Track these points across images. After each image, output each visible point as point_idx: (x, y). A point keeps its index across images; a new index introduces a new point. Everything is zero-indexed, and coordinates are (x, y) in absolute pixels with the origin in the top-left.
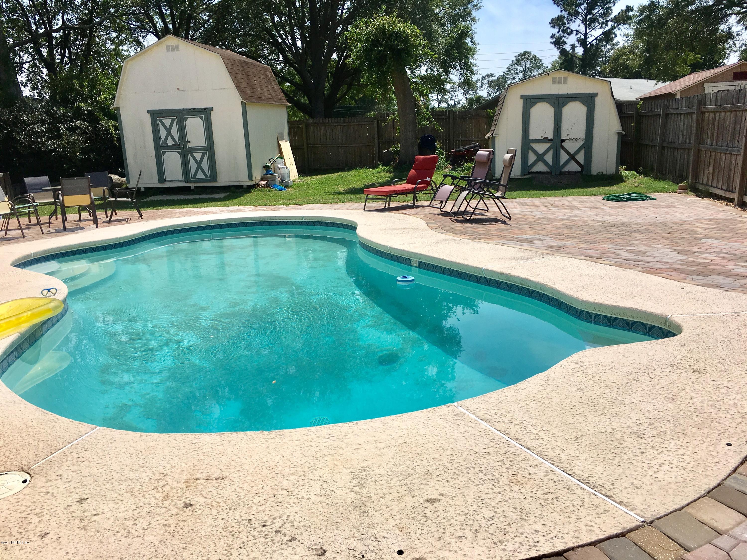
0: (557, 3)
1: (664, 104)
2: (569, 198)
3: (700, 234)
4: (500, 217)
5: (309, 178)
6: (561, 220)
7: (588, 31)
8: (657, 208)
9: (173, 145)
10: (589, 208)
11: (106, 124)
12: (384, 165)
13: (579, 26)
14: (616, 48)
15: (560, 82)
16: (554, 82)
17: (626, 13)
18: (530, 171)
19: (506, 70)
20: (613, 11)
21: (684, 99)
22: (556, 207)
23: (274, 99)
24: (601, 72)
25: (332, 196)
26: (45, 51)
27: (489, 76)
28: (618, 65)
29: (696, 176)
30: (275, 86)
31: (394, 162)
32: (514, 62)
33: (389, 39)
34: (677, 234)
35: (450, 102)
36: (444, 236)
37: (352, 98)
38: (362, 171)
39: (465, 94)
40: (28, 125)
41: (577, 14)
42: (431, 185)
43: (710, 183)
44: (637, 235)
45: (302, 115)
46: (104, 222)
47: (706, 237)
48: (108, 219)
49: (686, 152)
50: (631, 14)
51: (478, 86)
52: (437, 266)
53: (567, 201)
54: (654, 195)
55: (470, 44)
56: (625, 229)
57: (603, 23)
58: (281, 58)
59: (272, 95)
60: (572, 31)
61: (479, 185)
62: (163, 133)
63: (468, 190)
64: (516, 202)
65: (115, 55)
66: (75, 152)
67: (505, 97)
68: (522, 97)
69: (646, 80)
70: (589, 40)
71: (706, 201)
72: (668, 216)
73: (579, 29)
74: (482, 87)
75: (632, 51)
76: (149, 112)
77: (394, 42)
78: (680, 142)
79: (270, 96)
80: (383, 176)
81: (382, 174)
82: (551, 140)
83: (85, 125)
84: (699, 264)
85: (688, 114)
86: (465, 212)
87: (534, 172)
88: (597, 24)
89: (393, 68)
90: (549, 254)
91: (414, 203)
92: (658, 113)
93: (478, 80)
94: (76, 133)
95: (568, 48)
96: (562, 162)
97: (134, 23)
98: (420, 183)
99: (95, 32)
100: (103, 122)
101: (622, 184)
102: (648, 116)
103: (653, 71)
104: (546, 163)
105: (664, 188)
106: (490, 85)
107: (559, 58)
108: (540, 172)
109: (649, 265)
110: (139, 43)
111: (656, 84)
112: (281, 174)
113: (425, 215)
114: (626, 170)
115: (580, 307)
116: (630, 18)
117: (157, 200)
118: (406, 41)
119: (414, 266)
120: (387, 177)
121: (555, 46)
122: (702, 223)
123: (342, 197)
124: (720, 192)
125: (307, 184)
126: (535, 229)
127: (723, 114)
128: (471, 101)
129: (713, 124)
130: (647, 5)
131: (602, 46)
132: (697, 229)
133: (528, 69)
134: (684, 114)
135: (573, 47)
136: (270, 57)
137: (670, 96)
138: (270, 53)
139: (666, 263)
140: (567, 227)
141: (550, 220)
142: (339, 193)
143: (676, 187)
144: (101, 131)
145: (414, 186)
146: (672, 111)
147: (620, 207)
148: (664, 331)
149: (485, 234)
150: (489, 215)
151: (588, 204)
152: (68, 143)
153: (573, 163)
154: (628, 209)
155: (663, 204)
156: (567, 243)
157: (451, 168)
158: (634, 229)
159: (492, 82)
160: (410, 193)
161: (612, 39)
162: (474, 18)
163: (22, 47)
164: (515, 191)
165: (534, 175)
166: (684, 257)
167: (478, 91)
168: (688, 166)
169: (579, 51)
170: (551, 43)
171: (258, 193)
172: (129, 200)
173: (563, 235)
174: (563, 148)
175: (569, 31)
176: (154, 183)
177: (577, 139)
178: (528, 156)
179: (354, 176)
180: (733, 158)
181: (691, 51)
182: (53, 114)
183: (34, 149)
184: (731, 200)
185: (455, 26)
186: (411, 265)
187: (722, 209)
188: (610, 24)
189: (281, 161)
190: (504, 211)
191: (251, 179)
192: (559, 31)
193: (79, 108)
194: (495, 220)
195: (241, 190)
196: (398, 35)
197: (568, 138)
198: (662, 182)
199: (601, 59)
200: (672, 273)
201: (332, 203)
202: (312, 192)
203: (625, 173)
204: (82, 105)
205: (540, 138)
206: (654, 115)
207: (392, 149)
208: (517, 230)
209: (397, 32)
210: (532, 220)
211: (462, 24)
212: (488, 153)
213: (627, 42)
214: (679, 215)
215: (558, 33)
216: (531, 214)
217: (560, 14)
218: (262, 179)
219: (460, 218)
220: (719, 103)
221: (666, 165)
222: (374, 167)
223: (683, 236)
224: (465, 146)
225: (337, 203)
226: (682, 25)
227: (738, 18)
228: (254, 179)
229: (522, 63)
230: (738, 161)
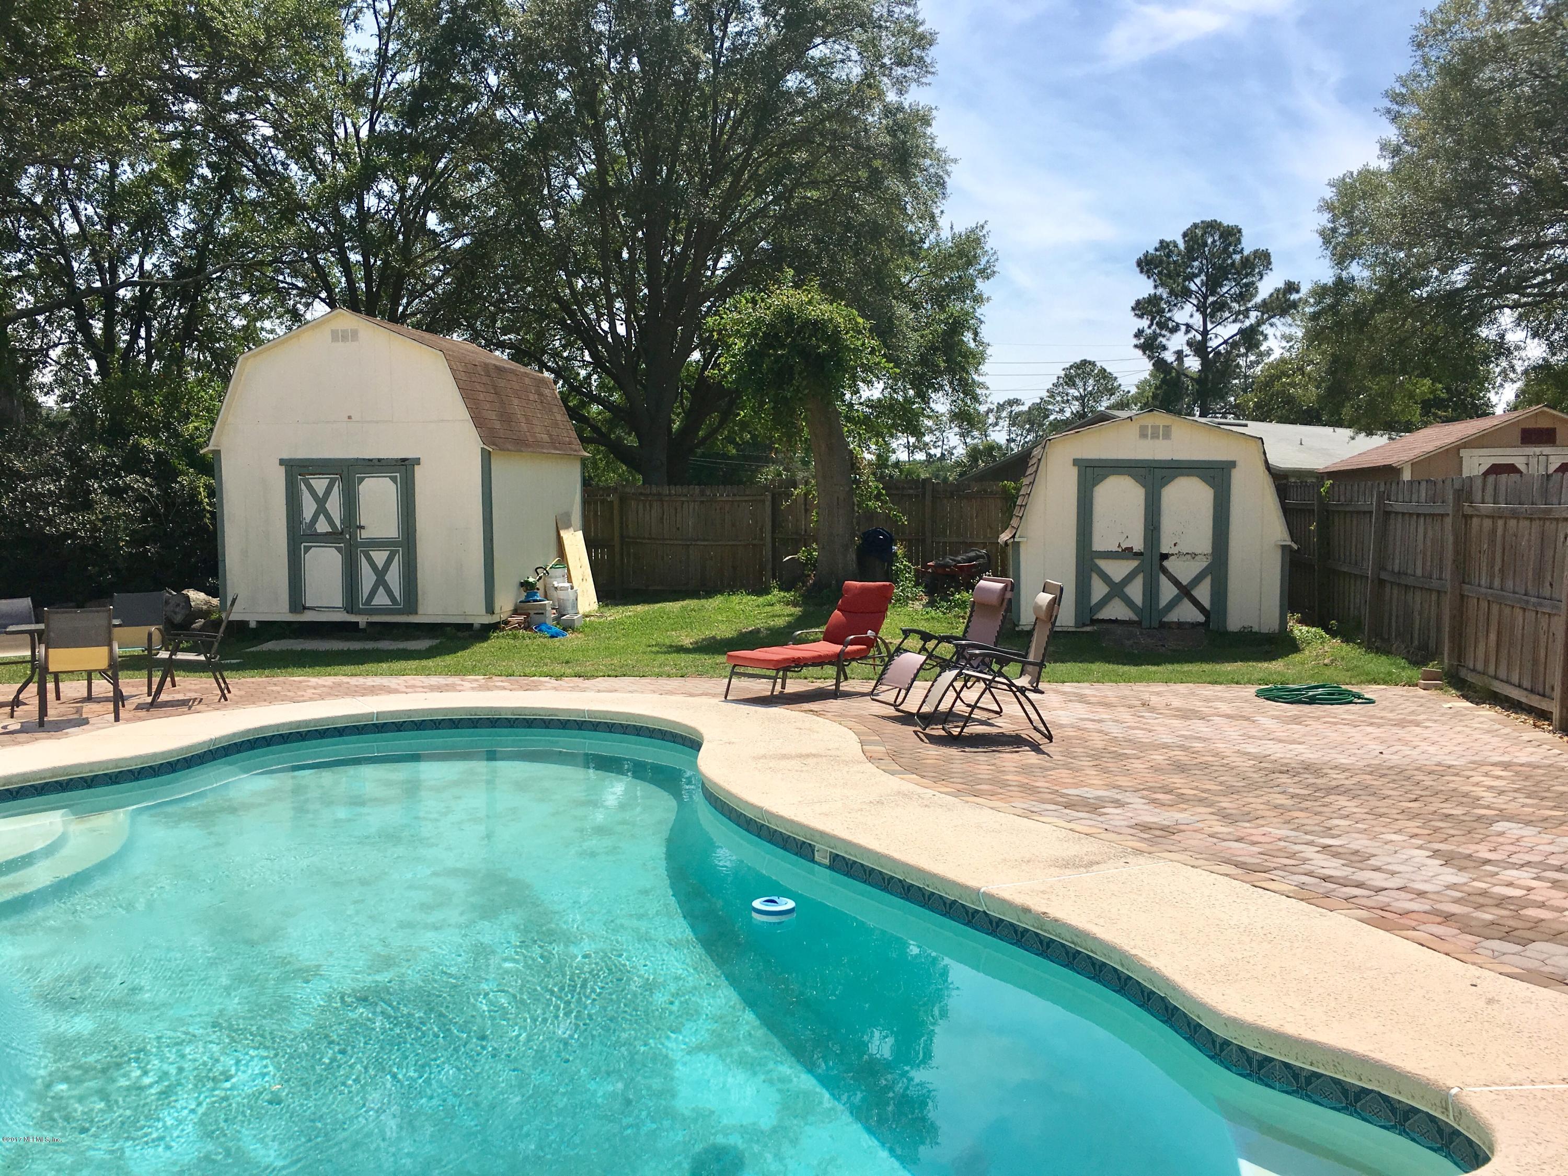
0: (1148, 272)
1: (1379, 493)
2: (1182, 688)
3: (1488, 807)
4: (1027, 732)
5: (620, 609)
6: (1166, 746)
7: (1209, 326)
8: (1379, 726)
9: (327, 534)
10: (1228, 716)
11: (191, 482)
12: (783, 588)
13: (1191, 316)
14: (1268, 360)
15: (1155, 436)
16: (1143, 435)
17: (1284, 295)
18: (1095, 617)
19: (1045, 394)
20: (1260, 290)
21: (1424, 484)
22: (1153, 710)
23: (555, 443)
24: (1237, 406)
25: (661, 658)
26: (97, 327)
27: (1011, 403)
28: (1273, 395)
29: (1459, 652)
30: (559, 417)
31: (804, 584)
32: (1061, 380)
33: (799, 333)
34: (1436, 805)
35: (932, 451)
36: (895, 783)
37: (730, 440)
38: (735, 599)
39: (962, 435)
40: (24, 479)
41: (1187, 293)
42: (878, 646)
43: (1491, 670)
44: (1342, 801)
45: (624, 468)
46: (139, 707)
47: (1504, 816)
48: (149, 699)
49: (1434, 596)
50: (1294, 297)
51: (990, 421)
52: (873, 869)
53: (1176, 694)
54: (1369, 691)
55: (972, 345)
56: (1311, 781)
57: (1238, 313)
58: (587, 358)
59: (550, 436)
60: (1178, 325)
61: (980, 658)
62: (309, 508)
63: (955, 667)
64: (1064, 693)
65: (245, 339)
66: (118, 540)
67: (1039, 460)
68: (1076, 462)
69: (1331, 429)
70: (1213, 344)
71: (1487, 714)
72: (1406, 750)
73: (1191, 321)
74: (996, 424)
75: (1298, 369)
76: (282, 462)
77: (810, 338)
78: (1419, 572)
79: (545, 437)
80: (779, 612)
81: (778, 608)
82: (1139, 554)
83: (145, 483)
84: (1502, 902)
85: (1433, 515)
86: (948, 717)
87: (1103, 621)
88: (1227, 314)
89: (806, 391)
90: (1142, 852)
91: (837, 684)
92: (1366, 509)
93: (990, 411)
94: (124, 500)
95: (1169, 357)
96: (1163, 602)
97: (289, 280)
98: (852, 643)
99: (208, 291)
100: (184, 480)
101: (1296, 658)
102: (1346, 513)
103: (1347, 412)
104: (1129, 603)
105: (1390, 673)
106: (1014, 420)
107: (1151, 375)
108: (1116, 621)
109: (1382, 898)
110: (296, 316)
111: (1353, 438)
112: (559, 600)
113: (860, 719)
114: (1301, 622)
115: (1220, 1032)
116: (1294, 305)
117: (282, 651)
118: (834, 339)
119: (820, 864)
120: (788, 615)
121: (1145, 353)
122: (1486, 774)
123: (684, 659)
124: (1515, 694)
125: (613, 624)
126: (1106, 771)
127: (1512, 523)
128: (974, 454)
129: (1492, 542)
130: (1330, 283)
131: (1238, 356)
132: (1479, 792)
133: (1091, 393)
134: (1425, 515)
135: (1180, 355)
136: (565, 354)
137: (1388, 472)
138: (564, 347)
139: (1421, 894)
140: (1180, 768)
141: (1142, 747)
142: (680, 649)
143: (1415, 673)
144: (179, 497)
145: (837, 648)
146: (1398, 507)
147: (1296, 720)
148: (1443, 1127)
149: (993, 781)
150: (1004, 725)
151: (1224, 708)
152: (103, 521)
153: (1187, 605)
154: (1315, 725)
155: (1390, 716)
156: (1181, 817)
157: (926, 600)
158: (1334, 783)
159: (1019, 414)
160: (831, 663)
161: (1257, 345)
162: (981, 295)
163: (52, 313)
164: (1063, 661)
165: (1105, 626)
166: (1462, 878)
167: (990, 431)
168: (1439, 630)
169: (1193, 364)
170: (1136, 346)
171: (503, 642)
172: (202, 658)
173: (1169, 792)
174: (1165, 571)
175: (1171, 324)
176: (281, 612)
177: (1194, 555)
178: (1090, 585)
179: (719, 610)
180: (1544, 622)
181: (1423, 375)
182: (81, 459)
183: (29, 530)
184: (1542, 715)
185: (942, 308)
186: (813, 860)
187: (1526, 736)
188: (1254, 315)
189: (562, 571)
190: (1034, 716)
191: (490, 610)
192: (1152, 324)
193: (137, 447)
194: (1015, 741)
195: (466, 634)
196: (817, 327)
197: (1174, 550)
198: (1383, 658)
199: (1237, 381)
200: (1440, 930)
201: (659, 675)
202: (621, 643)
203: (1300, 631)
204: (145, 442)
205: (1115, 549)
206: (1358, 512)
207: (801, 556)
208: (1064, 773)
209: (816, 322)
210: (1100, 745)
211: (955, 307)
212: (1002, 585)
213: (1289, 350)
214: (1432, 749)
215: (1149, 327)
216: (1097, 726)
217: (1152, 292)
218: (516, 612)
219: (937, 731)
220: (1502, 498)
221: (1390, 622)
222: (761, 590)
223: (1448, 809)
224: (957, 553)
225: (669, 676)
226: (1403, 325)
227: (1516, 314)
228: (497, 610)
229: (1080, 384)
230: (1553, 629)
